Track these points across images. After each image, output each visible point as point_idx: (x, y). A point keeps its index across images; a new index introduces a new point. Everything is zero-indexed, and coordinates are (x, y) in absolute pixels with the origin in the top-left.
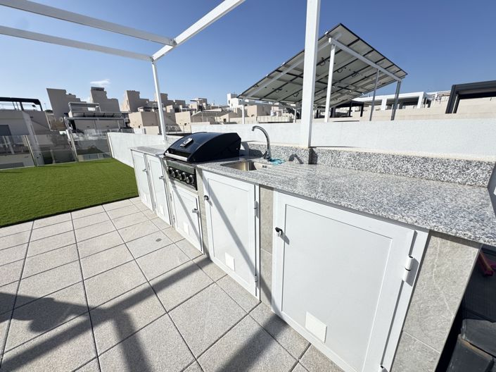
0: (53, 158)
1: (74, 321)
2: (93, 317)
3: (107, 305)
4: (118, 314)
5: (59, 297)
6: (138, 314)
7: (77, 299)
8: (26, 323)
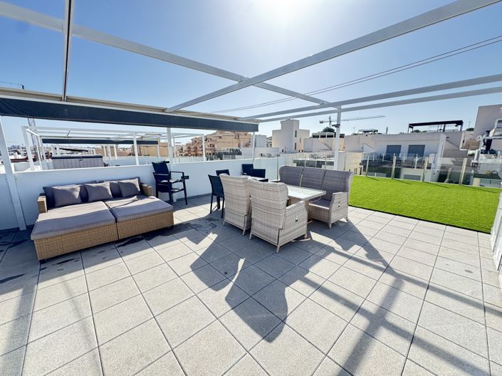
0: (448, 176)
1: (380, 265)
2: (388, 269)
3: (397, 271)
4: (400, 279)
5: (380, 252)
6: (408, 286)
7: (388, 260)
8: (366, 252)
